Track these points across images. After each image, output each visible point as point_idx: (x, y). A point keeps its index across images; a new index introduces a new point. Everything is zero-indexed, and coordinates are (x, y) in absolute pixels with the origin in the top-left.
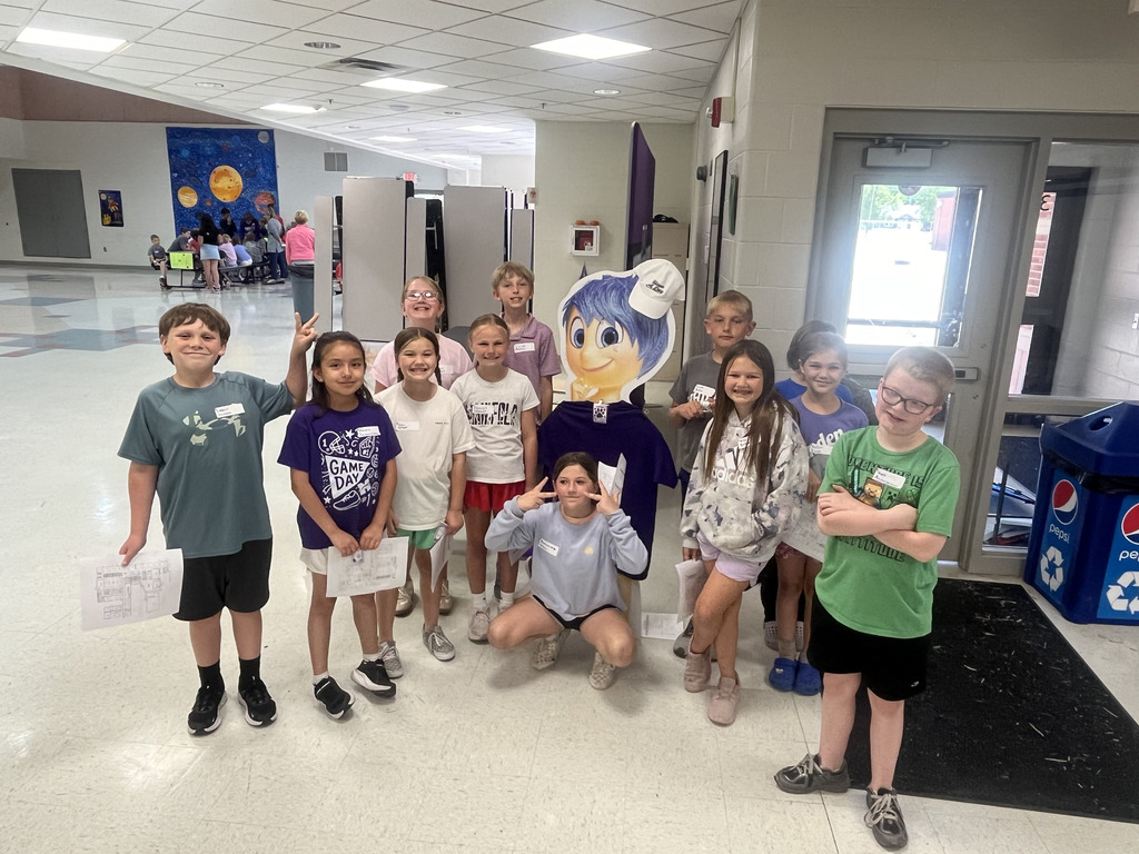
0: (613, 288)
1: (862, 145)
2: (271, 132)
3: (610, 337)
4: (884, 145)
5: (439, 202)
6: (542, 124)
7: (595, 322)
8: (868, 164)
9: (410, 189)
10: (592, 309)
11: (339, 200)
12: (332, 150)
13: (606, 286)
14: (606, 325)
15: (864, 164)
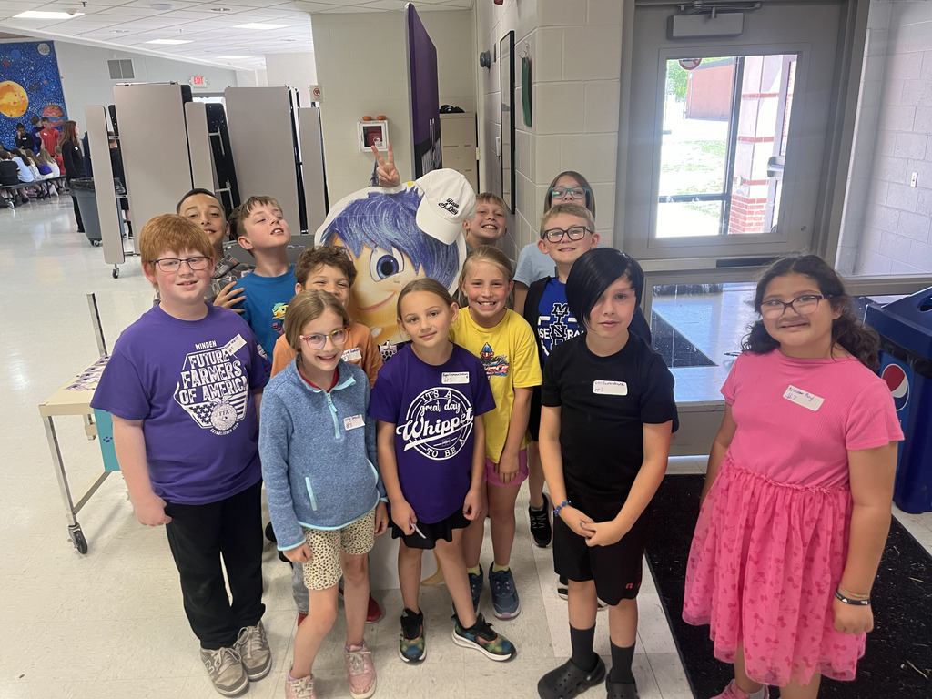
0: (384, 207)
1: (667, 13)
2: (50, 43)
3: (388, 267)
4: (690, 11)
5: (220, 106)
6: (318, 18)
7: (366, 252)
8: (675, 34)
9: (187, 94)
10: (359, 236)
11: (112, 109)
12: (115, 58)
13: (374, 205)
14: (380, 253)
15: (669, 35)
